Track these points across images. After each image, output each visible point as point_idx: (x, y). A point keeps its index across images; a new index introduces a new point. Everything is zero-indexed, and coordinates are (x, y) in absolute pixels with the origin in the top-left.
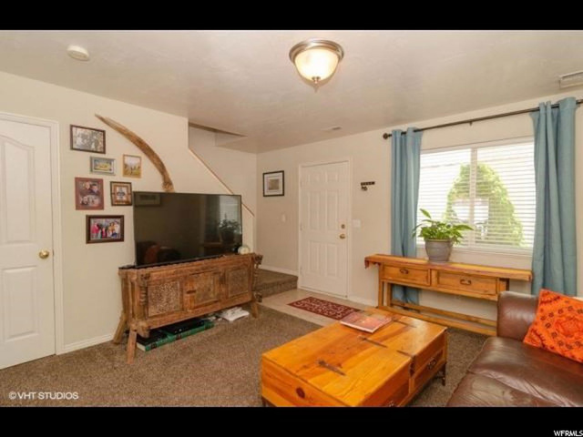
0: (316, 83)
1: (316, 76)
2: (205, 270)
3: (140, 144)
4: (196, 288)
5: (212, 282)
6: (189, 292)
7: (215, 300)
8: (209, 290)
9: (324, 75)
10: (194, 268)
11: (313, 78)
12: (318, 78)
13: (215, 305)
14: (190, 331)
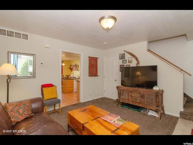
0: (108, 30)
1: (108, 27)
2: (136, 91)
3: (131, 54)
4: (133, 96)
5: (138, 96)
6: (130, 96)
7: (139, 102)
8: (137, 98)
9: (110, 27)
10: (132, 89)
11: (107, 28)
12: (108, 28)
13: (139, 104)
14: (132, 109)
